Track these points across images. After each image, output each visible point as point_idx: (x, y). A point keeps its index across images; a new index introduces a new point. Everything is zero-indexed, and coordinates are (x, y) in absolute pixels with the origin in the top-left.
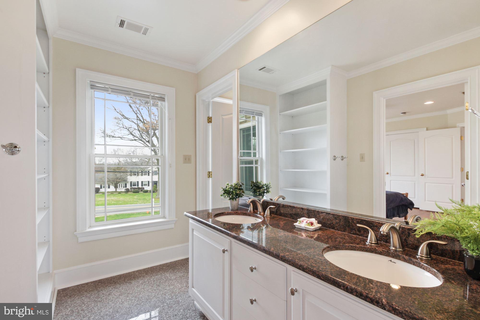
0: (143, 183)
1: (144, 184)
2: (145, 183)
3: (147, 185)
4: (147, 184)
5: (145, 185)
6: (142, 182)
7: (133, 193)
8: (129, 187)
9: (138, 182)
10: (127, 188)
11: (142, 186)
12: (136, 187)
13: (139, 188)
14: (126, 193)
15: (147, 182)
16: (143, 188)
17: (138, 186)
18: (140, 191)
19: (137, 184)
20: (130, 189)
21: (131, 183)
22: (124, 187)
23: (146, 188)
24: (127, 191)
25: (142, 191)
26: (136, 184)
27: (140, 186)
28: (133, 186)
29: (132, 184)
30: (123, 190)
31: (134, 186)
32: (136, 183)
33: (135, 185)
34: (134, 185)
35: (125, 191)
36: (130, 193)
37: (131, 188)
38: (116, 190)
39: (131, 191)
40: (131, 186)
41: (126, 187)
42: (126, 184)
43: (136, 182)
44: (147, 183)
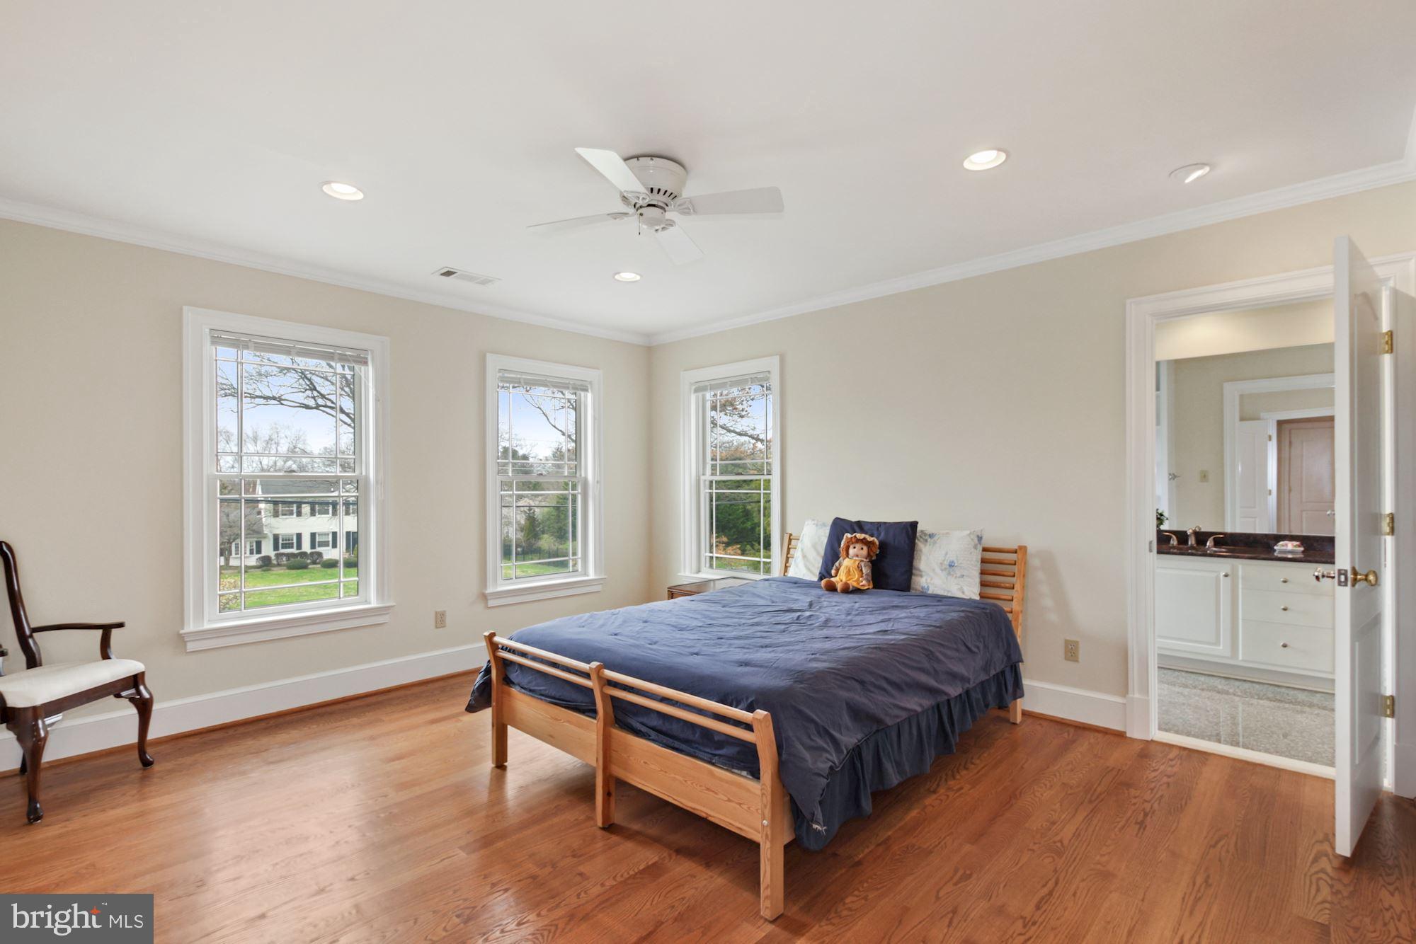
0: (317, 540)
1: (319, 542)
2: (321, 537)
3: (328, 546)
4: (328, 541)
5: (325, 544)
6: (313, 535)
7: (287, 571)
8: (268, 550)
9: (299, 536)
10: (263, 554)
11: (313, 546)
12: (294, 550)
13: (305, 554)
14: (264, 571)
15: (328, 534)
16: (320, 554)
17: (299, 546)
18: (310, 564)
19: (295, 541)
20: (273, 558)
21: (276, 538)
22: (251, 553)
23: (329, 554)
24: (266, 563)
25: (314, 563)
26: (293, 543)
27: (306, 547)
28: (283, 548)
29: (281, 542)
30: (253, 560)
31: (286, 548)
32: (292, 540)
33: (291, 546)
34: (284, 546)
35: (258, 564)
36: (276, 571)
37: (277, 555)
38: (227, 560)
39: (279, 565)
40: (276, 548)
41: (259, 551)
42: (259, 544)
43: (292, 535)
44: (330, 538)
